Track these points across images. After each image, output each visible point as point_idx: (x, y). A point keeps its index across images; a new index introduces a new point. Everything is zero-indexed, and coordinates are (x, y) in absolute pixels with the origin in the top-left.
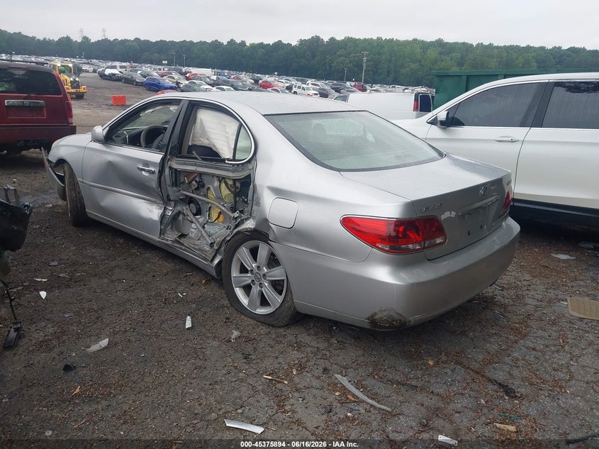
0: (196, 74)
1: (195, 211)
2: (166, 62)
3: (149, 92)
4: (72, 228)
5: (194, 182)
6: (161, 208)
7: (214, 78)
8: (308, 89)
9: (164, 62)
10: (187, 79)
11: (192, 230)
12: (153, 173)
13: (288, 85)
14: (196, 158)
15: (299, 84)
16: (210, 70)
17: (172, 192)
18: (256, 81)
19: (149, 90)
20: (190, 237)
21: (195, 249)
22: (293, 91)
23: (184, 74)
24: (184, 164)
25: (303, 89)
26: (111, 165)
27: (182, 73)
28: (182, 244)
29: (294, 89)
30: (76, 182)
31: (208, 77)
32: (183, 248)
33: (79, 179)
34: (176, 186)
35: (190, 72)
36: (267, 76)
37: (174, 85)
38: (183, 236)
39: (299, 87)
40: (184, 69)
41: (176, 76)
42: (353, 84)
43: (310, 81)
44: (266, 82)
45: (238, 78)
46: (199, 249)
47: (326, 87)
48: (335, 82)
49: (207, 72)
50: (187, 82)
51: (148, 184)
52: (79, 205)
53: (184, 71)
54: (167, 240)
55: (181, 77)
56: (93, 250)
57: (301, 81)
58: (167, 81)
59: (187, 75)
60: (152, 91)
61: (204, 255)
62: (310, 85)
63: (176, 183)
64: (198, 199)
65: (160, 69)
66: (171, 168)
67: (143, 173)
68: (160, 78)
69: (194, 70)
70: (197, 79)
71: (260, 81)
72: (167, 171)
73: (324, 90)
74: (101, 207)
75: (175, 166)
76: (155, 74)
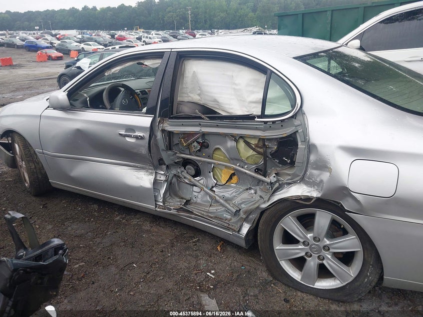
0: (64, 35)
1: (193, 172)
2: (38, 28)
3: (29, 52)
4: (34, 198)
5: (195, 144)
6: (151, 174)
7: (80, 36)
8: (154, 38)
9: (36, 28)
10: (58, 39)
11: (195, 194)
12: (142, 138)
13: (137, 36)
14: (200, 118)
15: (146, 35)
16: (75, 31)
17: (166, 156)
18: (113, 36)
19: (29, 51)
20: (196, 203)
21: (211, 217)
22: (142, 41)
23: (55, 36)
24: (183, 125)
25: (150, 38)
26: (79, 133)
27: (53, 35)
28: (191, 213)
29: (143, 39)
30: (32, 152)
31: (75, 36)
32: (193, 216)
33: (37, 150)
34: (170, 149)
35: (59, 34)
36: (120, 32)
37: (49, 45)
38: (188, 202)
39: (147, 37)
40: (54, 32)
41: (49, 38)
42: (184, 31)
43: (153, 32)
44: (121, 36)
45: (99, 35)
46: (216, 218)
47: (166, 35)
48: (171, 31)
49: (73, 32)
50: (59, 42)
51: (135, 151)
52: (40, 176)
53: (54, 33)
54: (170, 209)
55: (54, 38)
56: (75, 227)
57: (146, 32)
58: (42, 43)
59: (58, 36)
60: (31, 51)
61: (225, 225)
62: (154, 35)
63: (169, 147)
64: (197, 160)
65: (34, 34)
66: (163, 131)
67: (128, 139)
68: (35, 40)
69: (62, 32)
70: (67, 39)
71: (116, 36)
72: (159, 135)
73: (165, 37)
74: (70, 177)
75: (169, 128)
76: (31, 38)
